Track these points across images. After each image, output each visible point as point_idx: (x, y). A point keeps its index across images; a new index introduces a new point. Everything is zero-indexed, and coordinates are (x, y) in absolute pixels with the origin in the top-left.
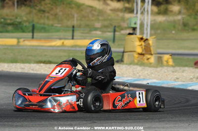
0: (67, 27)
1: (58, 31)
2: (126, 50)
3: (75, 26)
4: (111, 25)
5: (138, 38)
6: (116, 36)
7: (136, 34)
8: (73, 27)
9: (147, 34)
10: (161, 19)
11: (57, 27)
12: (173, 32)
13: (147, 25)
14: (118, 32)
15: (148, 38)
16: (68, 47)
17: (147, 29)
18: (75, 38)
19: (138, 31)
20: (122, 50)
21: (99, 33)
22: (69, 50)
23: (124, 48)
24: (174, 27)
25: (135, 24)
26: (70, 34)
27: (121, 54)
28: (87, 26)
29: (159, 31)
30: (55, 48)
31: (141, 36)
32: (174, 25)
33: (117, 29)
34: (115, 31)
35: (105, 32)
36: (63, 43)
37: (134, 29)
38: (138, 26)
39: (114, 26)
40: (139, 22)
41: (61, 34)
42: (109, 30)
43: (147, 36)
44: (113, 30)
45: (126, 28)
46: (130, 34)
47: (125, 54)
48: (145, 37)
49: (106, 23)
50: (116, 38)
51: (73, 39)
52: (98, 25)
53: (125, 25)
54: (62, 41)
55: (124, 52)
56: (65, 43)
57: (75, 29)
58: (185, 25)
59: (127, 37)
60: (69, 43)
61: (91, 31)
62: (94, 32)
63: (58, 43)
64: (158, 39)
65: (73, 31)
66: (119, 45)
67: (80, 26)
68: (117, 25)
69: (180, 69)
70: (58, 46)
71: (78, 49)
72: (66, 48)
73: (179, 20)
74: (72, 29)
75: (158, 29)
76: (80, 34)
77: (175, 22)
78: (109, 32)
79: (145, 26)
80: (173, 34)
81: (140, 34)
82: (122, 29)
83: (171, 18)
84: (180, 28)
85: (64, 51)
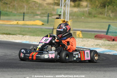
0: (20, 13)
1: (15, 16)
2: (54, 28)
3: (25, 13)
4: (46, 12)
5: (62, 21)
6: (49, 19)
7: (61, 19)
8: (24, 13)
9: (67, 18)
10: (76, 10)
11: (14, 13)
12: (83, 18)
13: (68, 13)
14: (50, 17)
15: (68, 21)
16: (21, 25)
17: (67, 16)
18: (25, 20)
19: (62, 16)
20: (52, 27)
21: (39, 17)
22: (21, 27)
23: (54, 27)
24: (83, 15)
25: (60, 12)
26: (22, 17)
27: (52, 30)
28: (32, 13)
29: (74, 17)
30: (13, 26)
31: (64, 20)
32: (83, 14)
33: (50, 15)
34: (48, 16)
35: (43, 17)
36: (18, 23)
37: (60, 15)
38: (62, 14)
39: (48, 13)
40: (62, 11)
41: (17, 17)
42: (45, 15)
43: (67, 20)
44: (47, 16)
45: (55, 15)
46: (57, 18)
47: (54, 30)
48: (66, 21)
49: (44, 11)
50: (49, 21)
51: (23, 20)
52: (39, 12)
53: (54, 13)
54: (17, 21)
55: (53, 29)
56: (19, 23)
57: (25, 14)
58: (90, 14)
59: (55, 20)
60: (21, 22)
61: (34, 16)
62: (36, 17)
63: (15, 22)
64: (74, 22)
65: (24, 16)
66: (51, 25)
67: (28, 13)
68: (49, 13)
69: (86, 40)
70: (15, 25)
71: (26, 26)
72: (19, 26)
73: (86, 11)
74: (23, 14)
75: (74, 16)
76: (28, 18)
77: (84, 12)
78: (45, 17)
79: (66, 14)
80: (83, 19)
81: (63, 19)
82: (53, 16)
83: (82, 9)
84: (87, 15)
85: (18, 27)
